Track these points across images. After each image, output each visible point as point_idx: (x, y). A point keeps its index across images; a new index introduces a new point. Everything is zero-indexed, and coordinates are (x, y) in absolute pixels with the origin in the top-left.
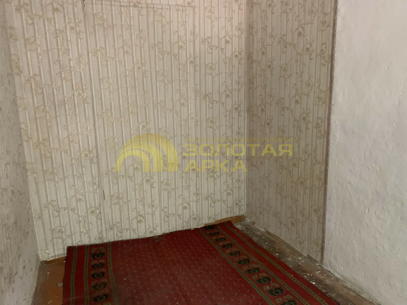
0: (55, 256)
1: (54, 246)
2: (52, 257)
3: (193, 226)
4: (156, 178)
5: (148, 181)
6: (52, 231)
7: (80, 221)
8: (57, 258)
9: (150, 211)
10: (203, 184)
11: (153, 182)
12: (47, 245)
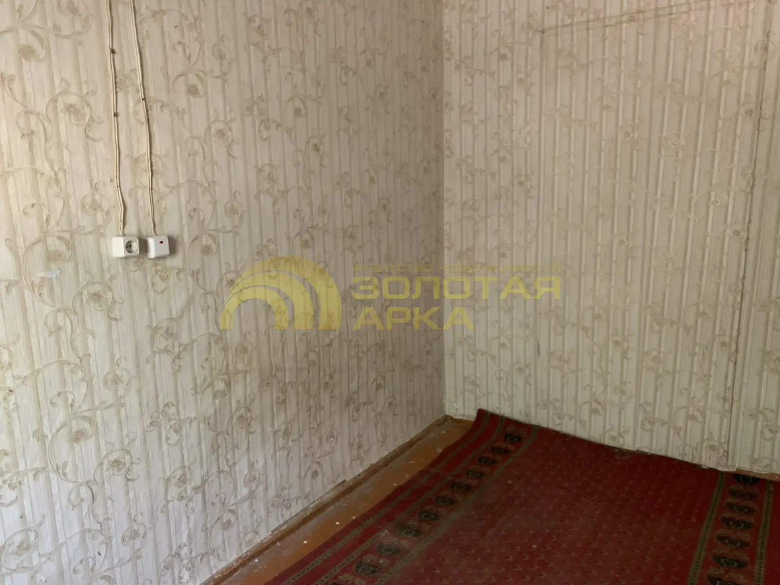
0: (464, 415)
1: (464, 400)
2: (460, 415)
3: (708, 460)
4: (633, 342)
5: (617, 343)
6: (465, 378)
7: (501, 378)
8: (465, 418)
9: (616, 399)
10: (745, 380)
11: (628, 348)
12: (456, 396)
